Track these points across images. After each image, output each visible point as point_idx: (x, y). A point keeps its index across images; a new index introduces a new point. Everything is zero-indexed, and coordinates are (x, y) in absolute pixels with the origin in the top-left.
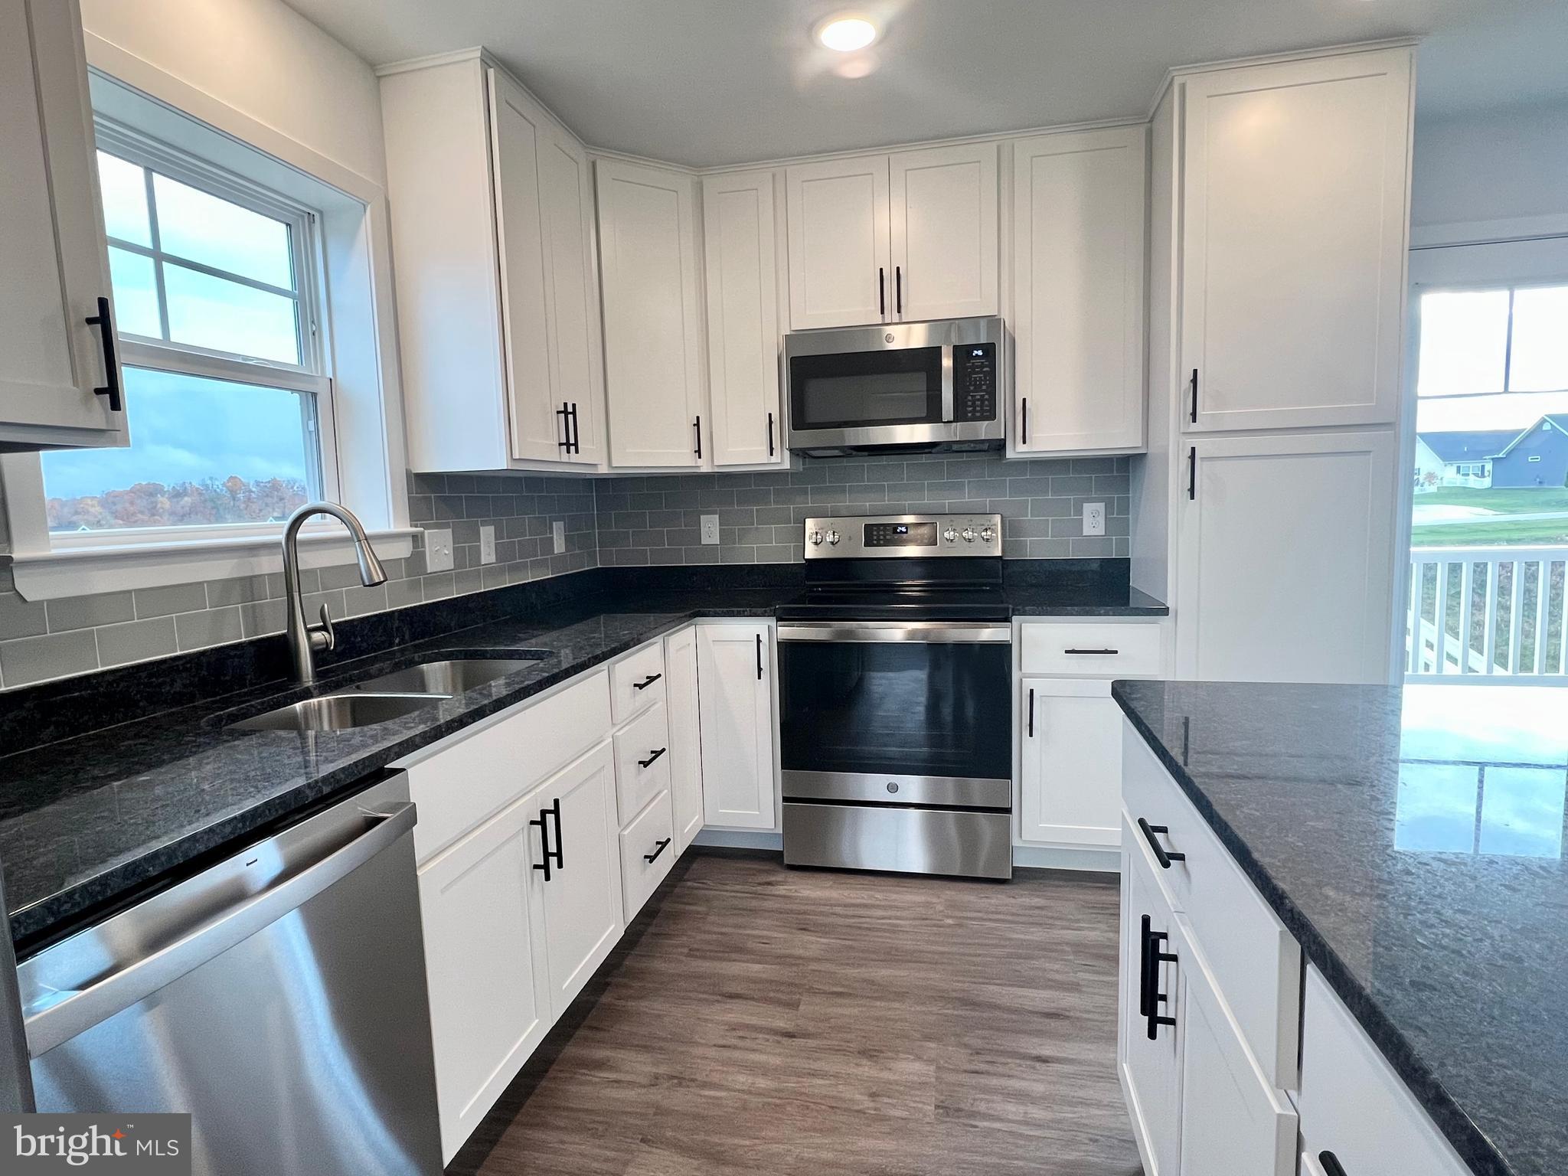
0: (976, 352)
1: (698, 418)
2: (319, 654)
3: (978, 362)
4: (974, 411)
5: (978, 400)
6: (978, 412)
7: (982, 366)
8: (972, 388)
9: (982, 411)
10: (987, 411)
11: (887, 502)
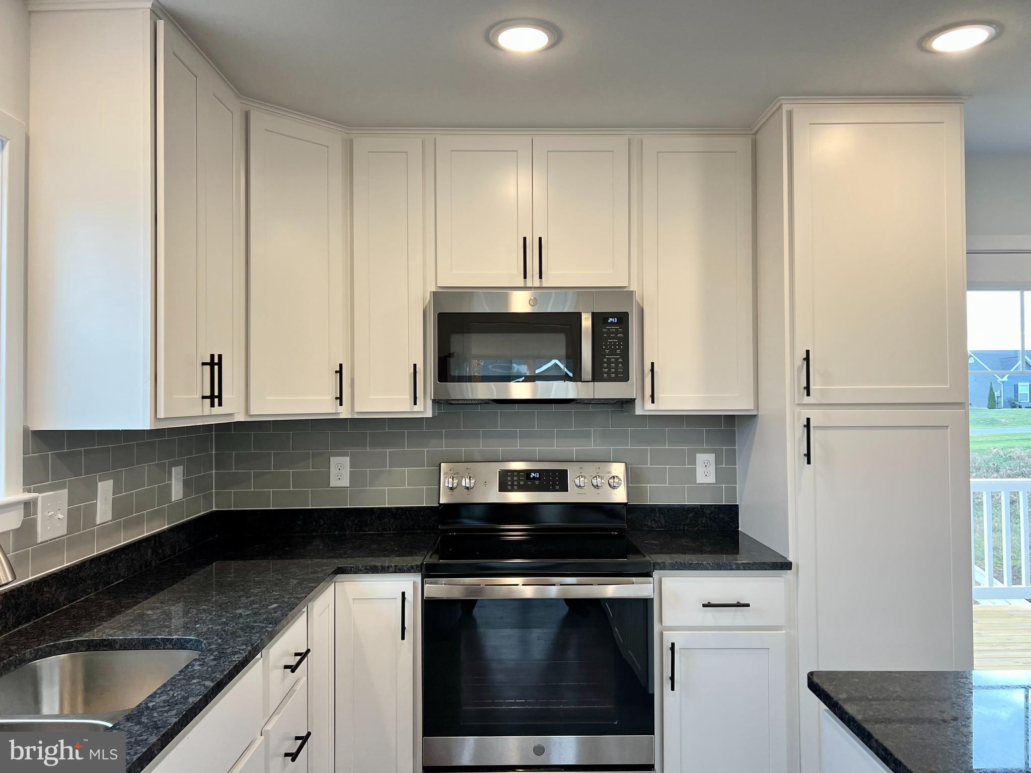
1: (341, 365)
3: (613, 328)
4: (609, 373)
5: (613, 363)
6: (612, 373)
7: (617, 332)
8: (607, 351)
9: (616, 373)
10: (621, 373)
11: (518, 446)
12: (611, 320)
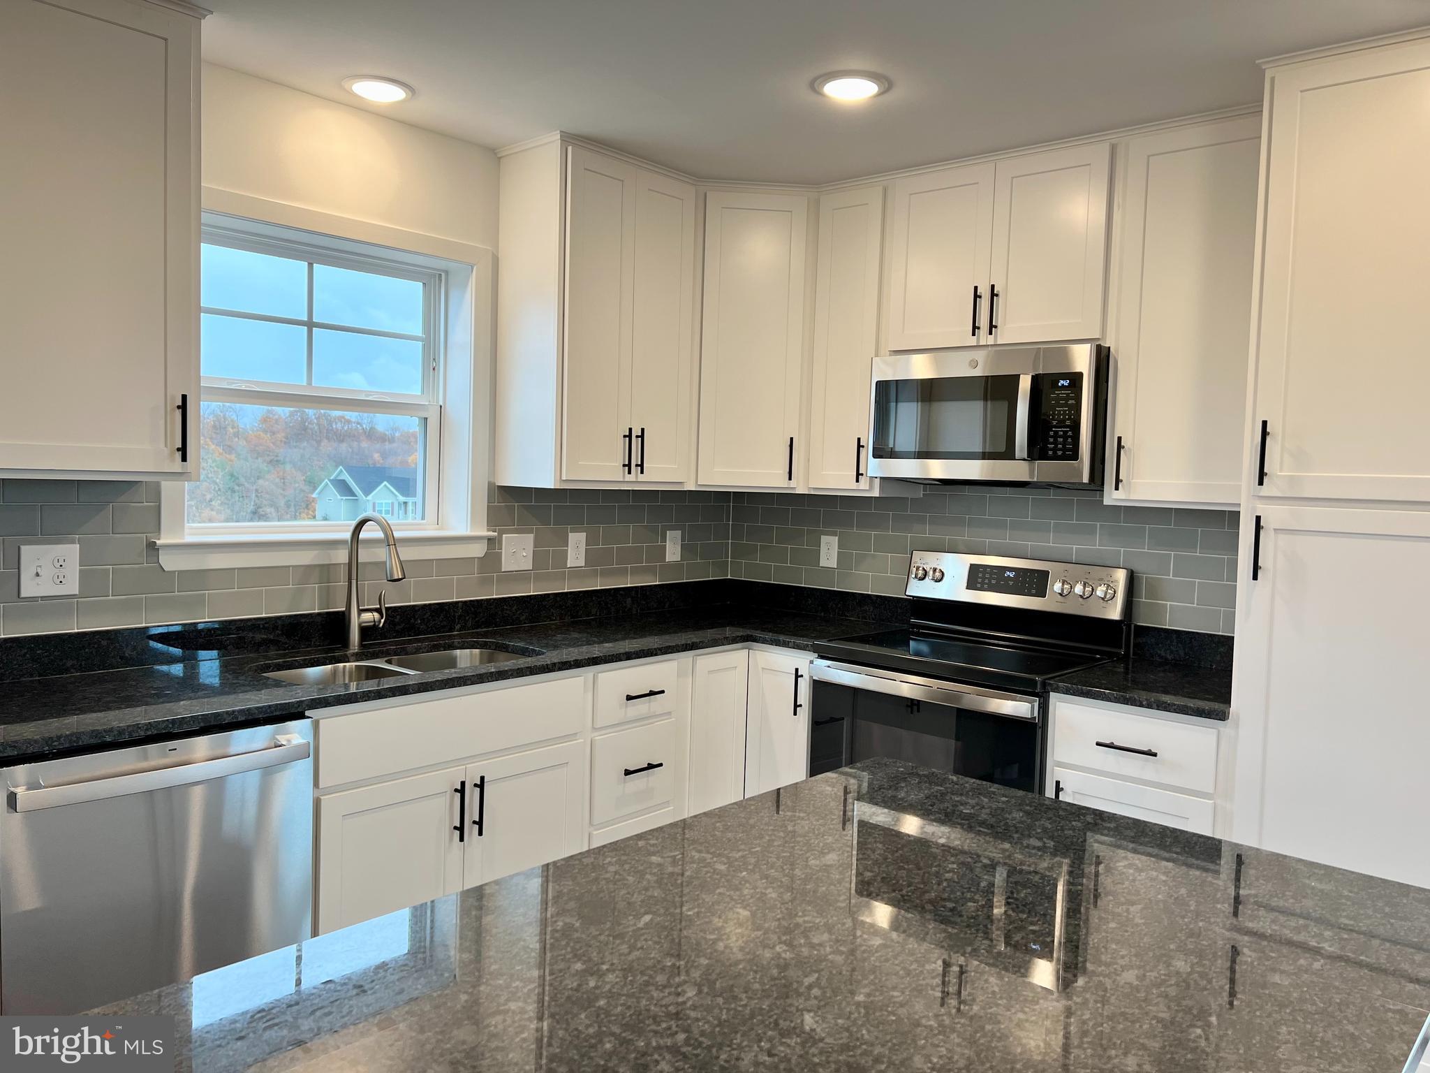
0: (1062, 382)
1: (792, 439)
2: (366, 631)
3: (1063, 393)
4: (1055, 450)
5: (1060, 437)
6: (1060, 450)
7: (1067, 398)
8: (1055, 423)
9: (1064, 450)
10: (1069, 450)
11: (1007, 540)
12: (1061, 382)
